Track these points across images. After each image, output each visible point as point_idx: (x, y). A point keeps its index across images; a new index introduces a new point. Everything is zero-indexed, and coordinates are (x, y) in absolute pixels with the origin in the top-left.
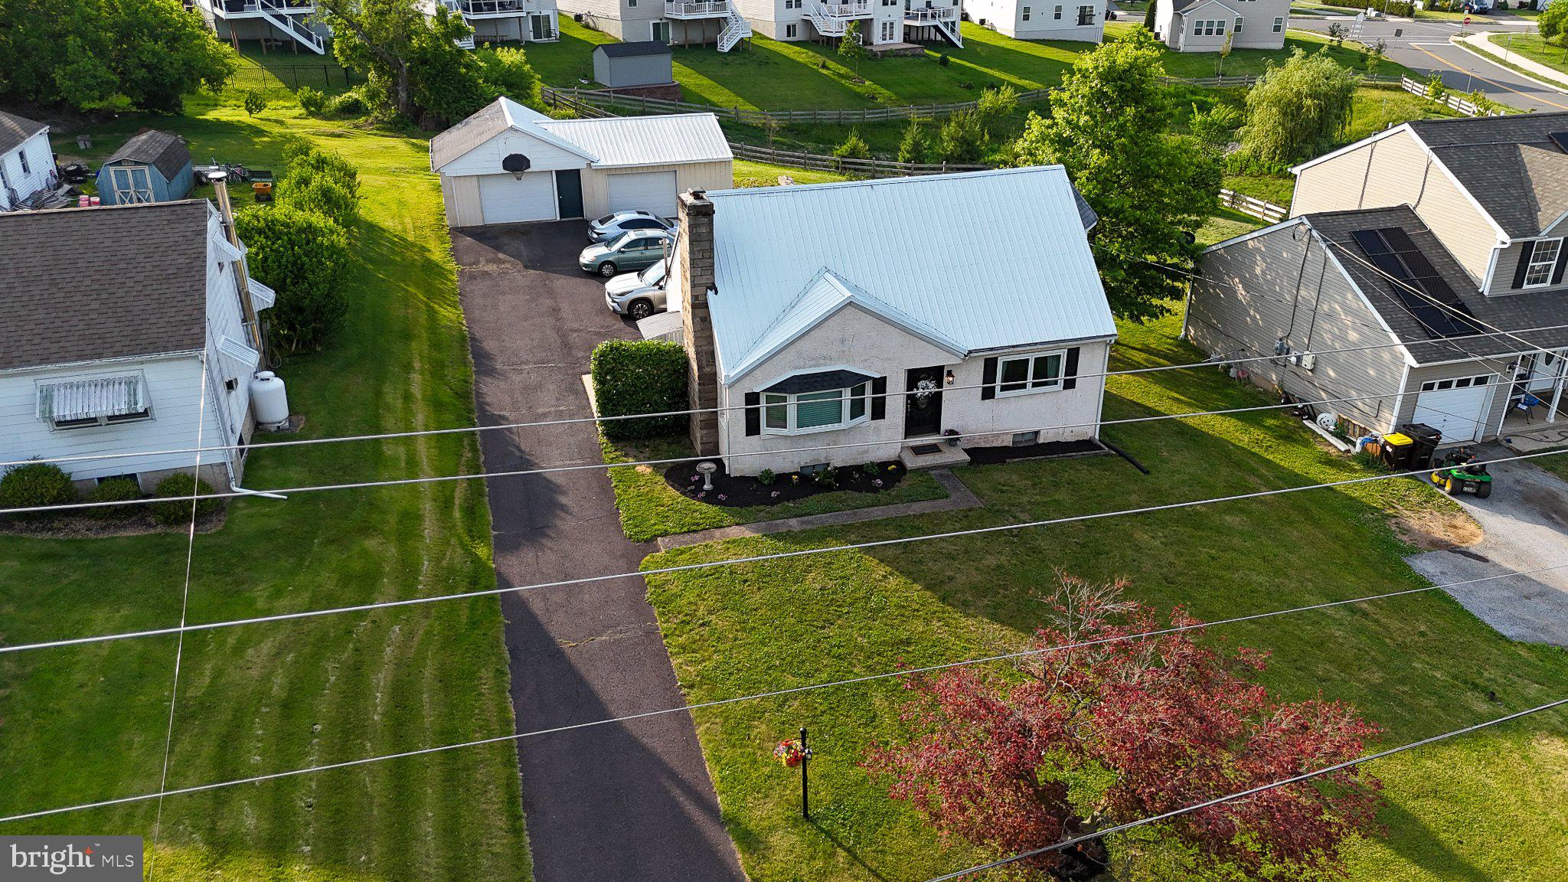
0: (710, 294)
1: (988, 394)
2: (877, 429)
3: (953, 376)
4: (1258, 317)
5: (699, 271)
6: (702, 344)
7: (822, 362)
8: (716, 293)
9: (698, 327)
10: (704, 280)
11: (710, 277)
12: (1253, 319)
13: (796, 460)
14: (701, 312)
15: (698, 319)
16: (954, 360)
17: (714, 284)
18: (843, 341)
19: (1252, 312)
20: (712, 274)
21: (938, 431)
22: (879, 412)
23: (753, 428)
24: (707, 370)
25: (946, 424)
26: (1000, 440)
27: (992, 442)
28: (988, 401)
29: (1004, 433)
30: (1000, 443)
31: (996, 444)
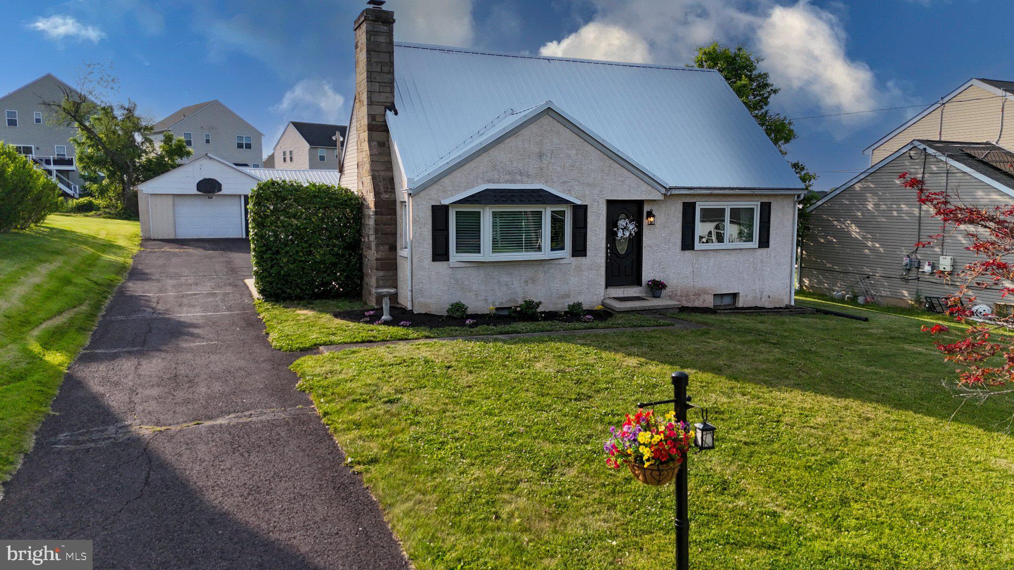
0: (390, 114)
1: (688, 243)
2: (579, 268)
3: (654, 216)
4: (877, 245)
5: (376, 87)
6: (379, 169)
7: (519, 178)
8: (396, 113)
9: (375, 151)
10: (382, 98)
11: (389, 95)
12: (873, 249)
13: (490, 299)
14: (379, 136)
15: (375, 143)
16: (657, 196)
17: (393, 104)
18: (541, 156)
19: (870, 244)
20: (392, 92)
21: (639, 283)
22: (580, 249)
23: (440, 253)
24: (385, 196)
25: (648, 273)
26: (701, 300)
27: (694, 301)
28: (687, 253)
29: (705, 292)
30: (701, 303)
31: (698, 304)
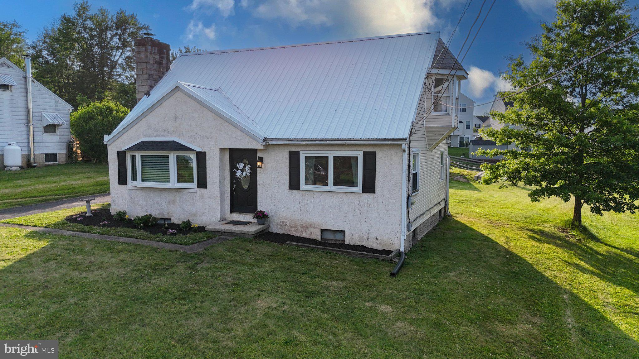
1: (294, 184)
2: (202, 196)
3: (264, 161)
5: (140, 83)
8: (148, 97)
10: (143, 89)
16: (258, 146)
17: (149, 92)
18: (176, 118)
21: (254, 211)
22: (202, 183)
23: (122, 180)
25: (261, 205)
26: (309, 232)
27: (302, 232)
28: (295, 192)
29: (312, 226)
30: (308, 235)
31: (305, 235)
